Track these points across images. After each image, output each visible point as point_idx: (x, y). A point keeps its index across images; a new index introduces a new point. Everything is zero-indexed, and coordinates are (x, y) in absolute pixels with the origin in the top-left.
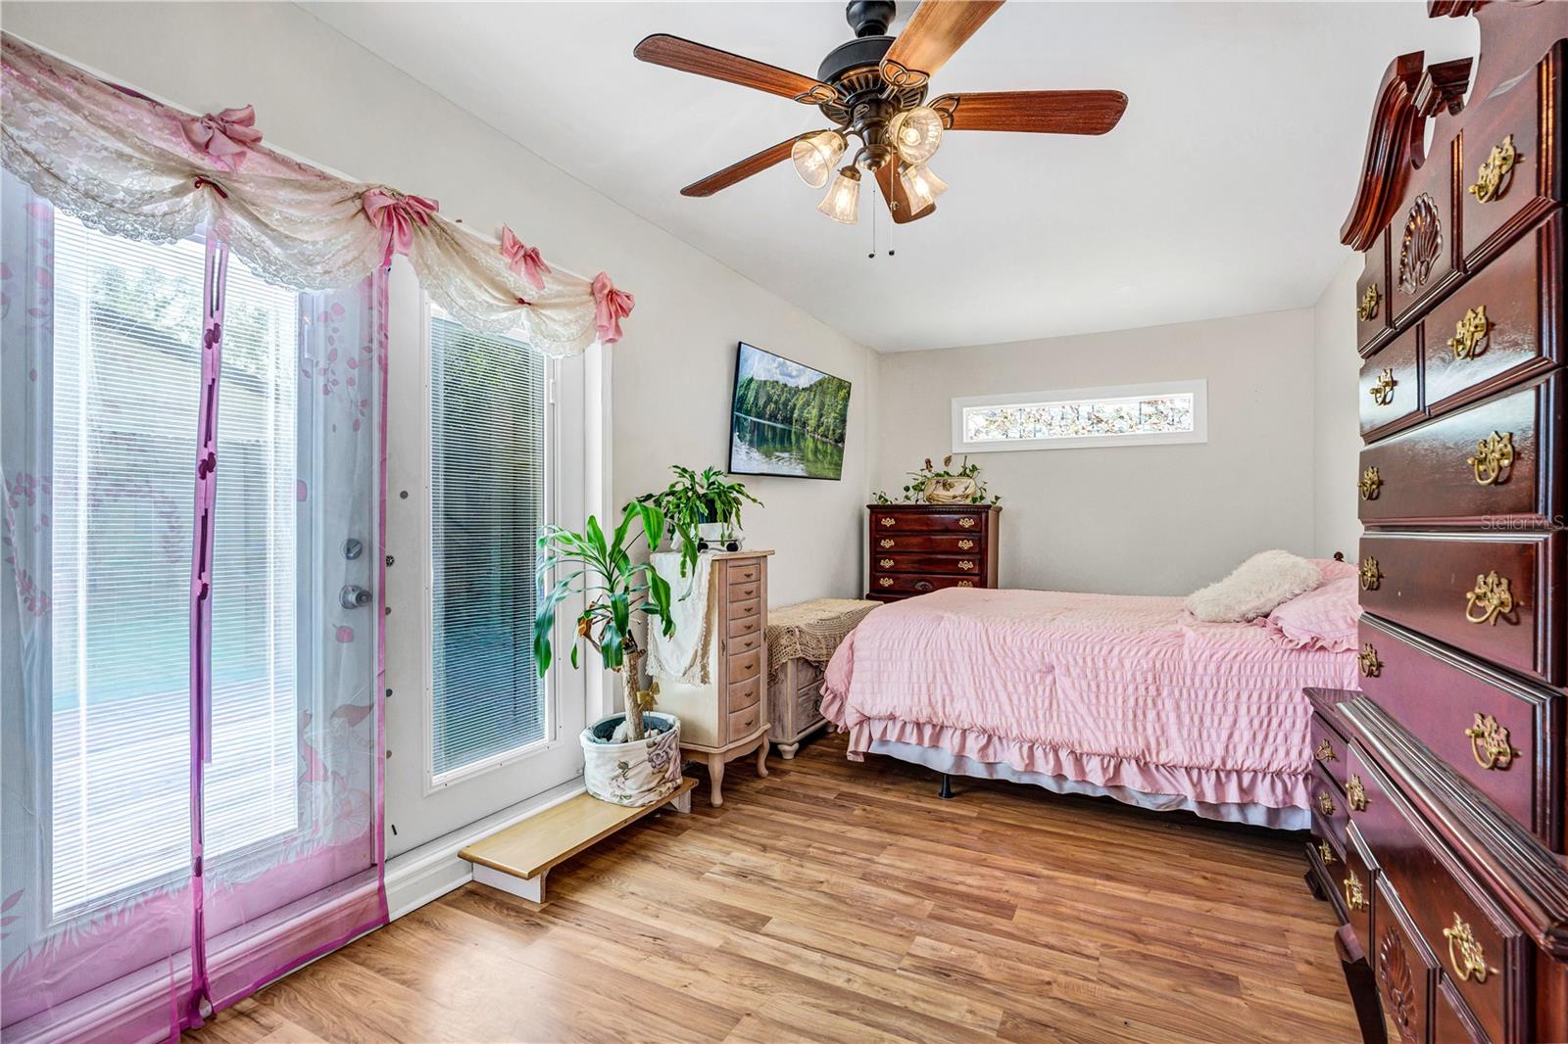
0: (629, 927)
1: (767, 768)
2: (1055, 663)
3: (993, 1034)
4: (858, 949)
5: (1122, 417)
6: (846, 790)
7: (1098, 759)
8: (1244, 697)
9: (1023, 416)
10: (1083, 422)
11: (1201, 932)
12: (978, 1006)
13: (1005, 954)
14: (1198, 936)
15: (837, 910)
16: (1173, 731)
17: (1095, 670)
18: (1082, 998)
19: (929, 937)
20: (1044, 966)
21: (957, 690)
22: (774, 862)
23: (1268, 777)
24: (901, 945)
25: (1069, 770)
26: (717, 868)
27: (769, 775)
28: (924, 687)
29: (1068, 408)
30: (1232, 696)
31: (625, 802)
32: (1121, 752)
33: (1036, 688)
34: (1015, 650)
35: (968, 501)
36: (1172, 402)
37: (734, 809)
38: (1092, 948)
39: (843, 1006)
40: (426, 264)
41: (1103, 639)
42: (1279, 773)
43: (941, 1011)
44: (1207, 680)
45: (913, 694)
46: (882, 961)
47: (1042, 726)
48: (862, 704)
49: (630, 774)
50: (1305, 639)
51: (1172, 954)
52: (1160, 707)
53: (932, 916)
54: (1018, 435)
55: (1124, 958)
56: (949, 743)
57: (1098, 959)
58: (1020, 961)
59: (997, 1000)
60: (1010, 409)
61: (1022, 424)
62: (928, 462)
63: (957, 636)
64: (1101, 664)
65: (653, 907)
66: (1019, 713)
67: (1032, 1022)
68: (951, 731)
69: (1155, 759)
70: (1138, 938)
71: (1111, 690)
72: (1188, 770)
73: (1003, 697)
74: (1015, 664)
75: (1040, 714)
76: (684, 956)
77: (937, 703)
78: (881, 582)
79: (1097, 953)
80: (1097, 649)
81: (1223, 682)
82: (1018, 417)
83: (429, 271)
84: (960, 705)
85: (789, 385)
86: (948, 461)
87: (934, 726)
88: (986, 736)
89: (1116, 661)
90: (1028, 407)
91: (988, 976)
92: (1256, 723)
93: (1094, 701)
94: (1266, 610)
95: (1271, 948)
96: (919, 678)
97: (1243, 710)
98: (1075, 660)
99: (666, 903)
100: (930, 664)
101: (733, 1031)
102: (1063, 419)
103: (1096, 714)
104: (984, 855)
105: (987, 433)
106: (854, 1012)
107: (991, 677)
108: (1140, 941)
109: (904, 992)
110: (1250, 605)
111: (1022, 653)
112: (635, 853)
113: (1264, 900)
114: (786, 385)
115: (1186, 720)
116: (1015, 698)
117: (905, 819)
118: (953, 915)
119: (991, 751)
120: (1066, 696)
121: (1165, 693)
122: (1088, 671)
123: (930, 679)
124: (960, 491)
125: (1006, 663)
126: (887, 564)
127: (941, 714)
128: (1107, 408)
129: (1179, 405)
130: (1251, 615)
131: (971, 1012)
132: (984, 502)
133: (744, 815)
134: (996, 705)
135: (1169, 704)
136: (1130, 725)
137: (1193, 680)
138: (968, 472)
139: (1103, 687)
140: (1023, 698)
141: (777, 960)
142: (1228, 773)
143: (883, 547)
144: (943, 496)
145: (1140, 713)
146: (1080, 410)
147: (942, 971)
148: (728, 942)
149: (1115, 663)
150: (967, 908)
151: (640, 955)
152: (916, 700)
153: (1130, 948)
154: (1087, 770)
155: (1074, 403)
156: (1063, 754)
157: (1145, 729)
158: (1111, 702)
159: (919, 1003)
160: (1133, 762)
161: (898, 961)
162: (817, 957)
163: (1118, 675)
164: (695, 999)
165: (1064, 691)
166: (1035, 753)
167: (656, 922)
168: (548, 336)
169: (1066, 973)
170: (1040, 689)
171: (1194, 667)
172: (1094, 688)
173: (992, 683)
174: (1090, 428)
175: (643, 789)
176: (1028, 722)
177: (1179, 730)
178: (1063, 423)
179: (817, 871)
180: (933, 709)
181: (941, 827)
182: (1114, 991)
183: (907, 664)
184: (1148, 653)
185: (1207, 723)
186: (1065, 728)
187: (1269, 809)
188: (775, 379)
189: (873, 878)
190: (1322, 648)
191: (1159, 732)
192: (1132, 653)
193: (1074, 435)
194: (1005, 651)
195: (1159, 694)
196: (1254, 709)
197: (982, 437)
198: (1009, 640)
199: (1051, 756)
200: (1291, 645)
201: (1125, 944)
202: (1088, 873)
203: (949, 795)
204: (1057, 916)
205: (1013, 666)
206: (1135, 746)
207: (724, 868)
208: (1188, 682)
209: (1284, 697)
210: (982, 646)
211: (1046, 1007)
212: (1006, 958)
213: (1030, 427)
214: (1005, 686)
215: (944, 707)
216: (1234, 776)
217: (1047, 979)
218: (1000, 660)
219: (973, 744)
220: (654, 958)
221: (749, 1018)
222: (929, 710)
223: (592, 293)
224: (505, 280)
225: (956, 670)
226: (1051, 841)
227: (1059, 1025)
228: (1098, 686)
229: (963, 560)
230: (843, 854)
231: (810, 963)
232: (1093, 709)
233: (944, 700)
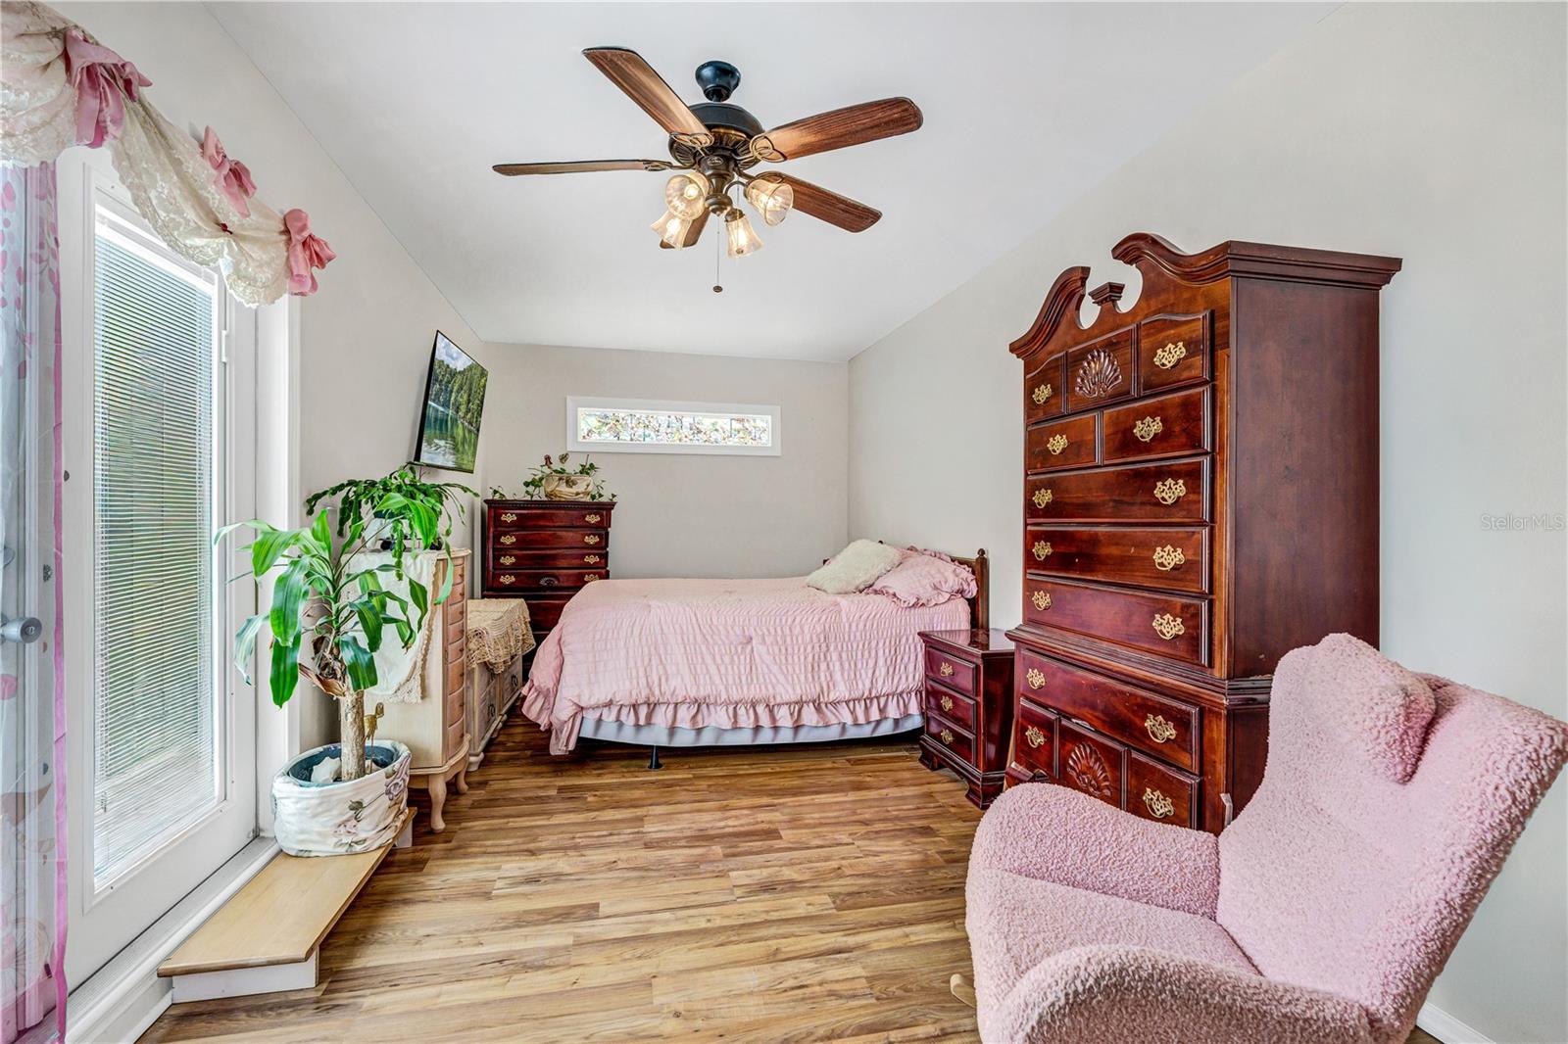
0: (458, 964)
1: (467, 783)
2: (753, 634)
3: (834, 911)
4: (693, 898)
5: (717, 430)
6: (562, 784)
7: (787, 707)
8: (881, 644)
9: (634, 422)
10: (686, 431)
11: (894, 808)
12: (811, 899)
13: (798, 861)
14: (895, 811)
15: (649, 877)
16: (838, 676)
17: (784, 636)
18: (863, 869)
19: (738, 869)
20: (827, 859)
21: (671, 669)
22: (553, 861)
23: (895, 697)
24: (723, 883)
25: (765, 721)
26: (499, 884)
27: (468, 790)
28: (641, 670)
29: (673, 417)
30: (874, 644)
31: (358, 848)
32: (804, 698)
33: (739, 658)
34: (721, 628)
35: (588, 499)
36: (754, 421)
37: (460, 829)
38: (845, 839)
39: (722, 938)
40: (127, 154)
41: (788, 611)
42: (901, 694)
43: (789, 912)
44: (858, 634)
45: (631, 678)
46: (721, 899)
47: (745, 689)
48: (579, 696)
49: (364, 813)
50: (913, 601)
51: (890, 826)
52: (829, 659)
53: (726, 856)
54: (629, 438)
55: (866, 836)
56: (662, 718)
57: (853, 844)
58: (811, 862)
59: (818, 891)
60: (622, 413)
61: (632, 428)
62: (548, 458)
63: (669, 620)
64: (788, 632)
65: (467, 938)
66: (727, 681)
67: (850, 894)
68: (664, 707)
69: (826, 699)
70: (865, 823)
71: (796, 652)
72: (847, 702)
73: (713, 670)
74: (721, 639)
75: (744, 679)
76: (547, 962)
77: (653, 683)
78: (501, 580)
79: (851, 841)
80: (784, 621)
81: (868, 635)
82: (629, 421)
83: (131, 164)
84: (675, 682)
85: (451, 366)
86: (563, 458)
87: (649, 705)
88: (696, 705)
89: (798, 628)
90: (638, 413)
91: (800, 879)
92: (889, 662)
93: (784, 661)
94: (871, 582)
95: (932, 805)
96: (636, 663)
97: (881, 653)
98: (768, 630)
99: (477, 930)
100: (646, 649)
101: (654, 993)
102: (669, 427)
103: (785, 671)
104: (725, 803)
105: (599, 433)
106: (733, 939)
107: (702, 653)
108: (867, 825)
109: (756, 911)
110: (861, 579)
111: (726, 629)
112: (386, 902)
113: (912, 779)
114: (448, 366)
115: (846, 666)
116: (723, 671)
117: (637, 794)
118: (739, 850)
119: (700, 717)
120: (763, 661)
121: (832, 648)
122: (779, 639)
123: (646, 662)
124: (580, 490)
125: (714, 640)
126: (508, 561)
127: (657, 692)
128: (706, 422)
129: (760, 424)
130: (862, 587)
131: (810, 904)
132: (602, 500)
133: (476, 831)
134: (707, 677)
135: (835, 656)
136: (810, 675)
137: (849, 636)
138: (588, 470)
139: (790, 650)
140: (730, 667)
141: (637, 931)
142: (871, 699)
143: (503, 544)
144: (565, 492)
145: (816, 665)
146: (684, 420)
147: (768, 887)
148: (577, 936)
149: (797, 630)
150: (747, 842)
151: (500, 980)
152: (635, 682)
153: (865, 831)
154: (778, 718)
155: (679, 414)
156: (761, 709)
157: (819, 678)
158: (796, 660)
159: (772, 913)
160: (811, 705)
161: (733, 894)
162: (667, 915)
163: (800, 638)
164: (595, 988)
165: (760, 657)
166: (739, 712)
167: (484, 948)
168: (244, 277)
169: (843, 858)
170: (742, 658)
171: (850, 625)
172: (783, 651)
173: (703, 658)
174: (691, 437)
175: (379, 829)
176: (734, 687)
177: (842, 674)
178: (669, 430)
179: (601, 854)
180: (651, 689)
181: (673, 791)
182: (877, 858)
183: (623, 653)
184: (819, 620)
185: (859, 666)
186: (763, 687)
187: (895, 719)
188: (442, 359)
189: (655, 844)
190: (923, 605)
191: (829, 679)
192: (809, 621)
193: (678, 442)
194: (712, 630)
195: (828, 650)
196: (887, 651)
197: (595, 437)
198: (715, 620)
199: (751, 711)
200: (906, 605)
201: (862, 830)
202: (803, 794)
203: (658, 766)
204: (807, 826)
205: (720, 642)
206: (812, 692)
207: (508, 881)
208: (847, 639)
209: (904, 640)
210: (693, 627)
211: (849, 883)
212: (800, 864)
213: (641, 431)
214: (714, 659)
215: (660, 685)
216: (875, 701)
217: (836, 866)
218: (708, 637)
219: (685, 714)
220: (516, 977)
221: (656, 979)
222: (647, 691)
223: (287, 232)
224: (209, 196)
225: (669, 652)
226: (761, 779)
227: (865, 889)
228: (786, 650)
229: (589, 555)
230: (611, 835)
231: (666, 922)
232: (784, 667)
233: (660, 680)
